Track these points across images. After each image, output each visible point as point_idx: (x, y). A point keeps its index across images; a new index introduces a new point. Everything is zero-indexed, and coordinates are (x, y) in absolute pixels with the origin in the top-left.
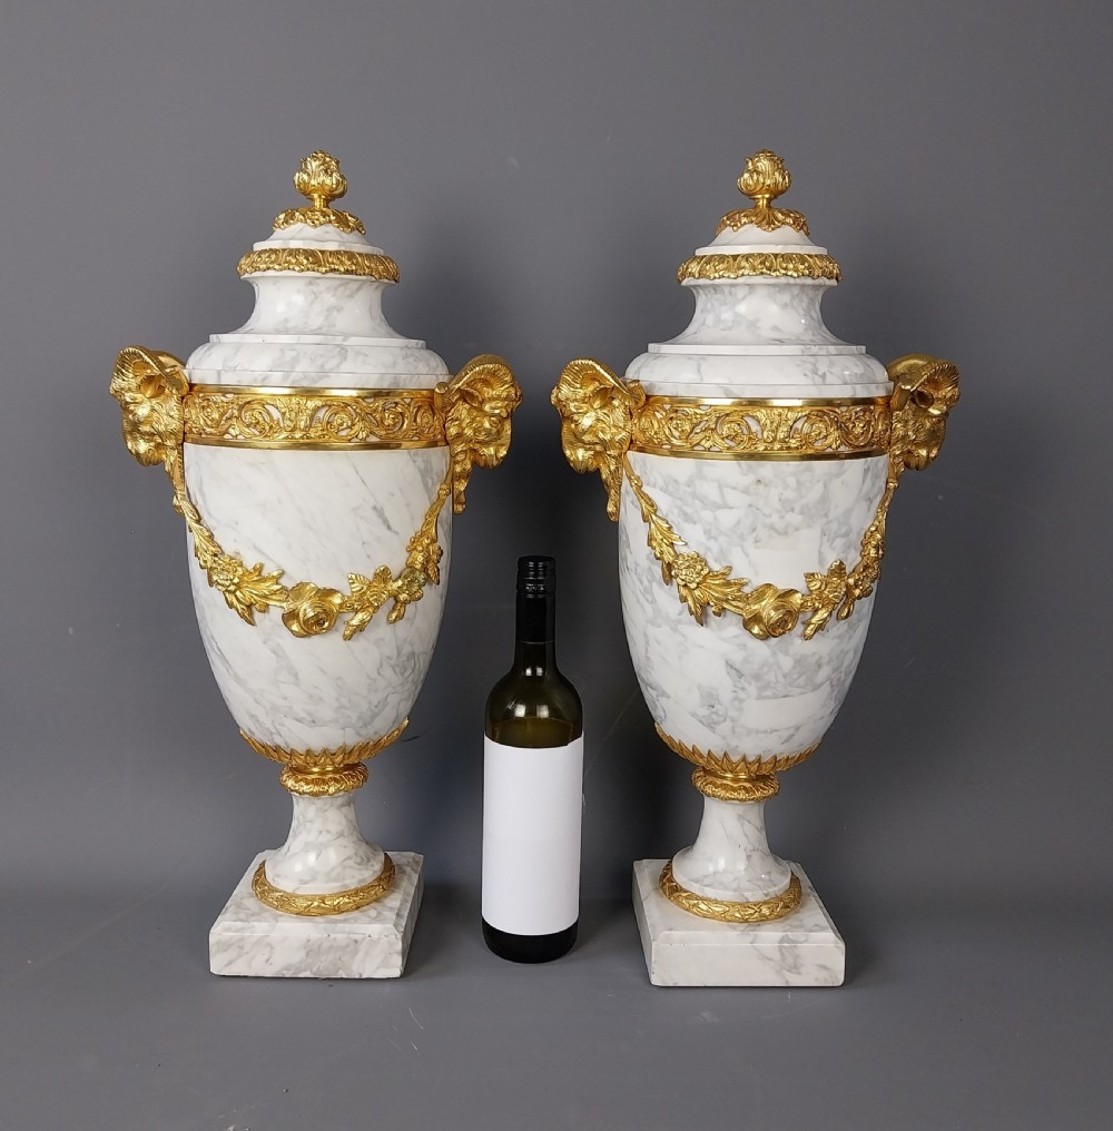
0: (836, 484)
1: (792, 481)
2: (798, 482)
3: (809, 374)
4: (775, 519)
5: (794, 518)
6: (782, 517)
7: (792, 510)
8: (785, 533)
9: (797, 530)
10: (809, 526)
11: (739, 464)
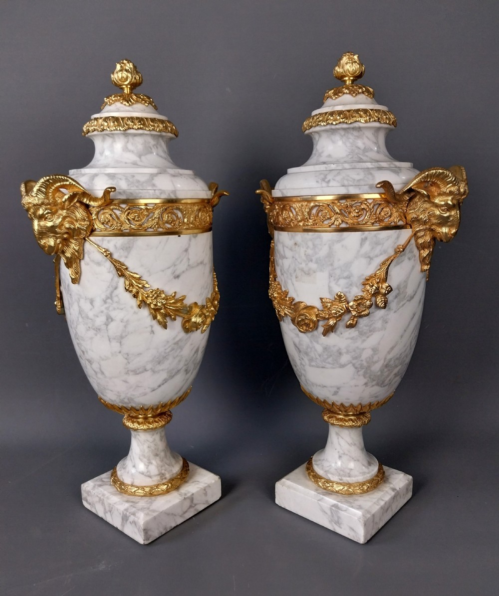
0: (337, 247)
1: (310, 244)
2: (314, 245)
3: (320, 181)
4: (303, 265)
5: (313, 266)
6: (307, 264)
7: (311, 261)
8: (309, 274)
9: (315, 272)
10: (321, 271)
11: (288, 234)
